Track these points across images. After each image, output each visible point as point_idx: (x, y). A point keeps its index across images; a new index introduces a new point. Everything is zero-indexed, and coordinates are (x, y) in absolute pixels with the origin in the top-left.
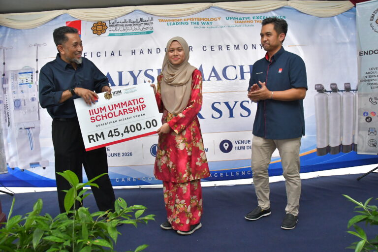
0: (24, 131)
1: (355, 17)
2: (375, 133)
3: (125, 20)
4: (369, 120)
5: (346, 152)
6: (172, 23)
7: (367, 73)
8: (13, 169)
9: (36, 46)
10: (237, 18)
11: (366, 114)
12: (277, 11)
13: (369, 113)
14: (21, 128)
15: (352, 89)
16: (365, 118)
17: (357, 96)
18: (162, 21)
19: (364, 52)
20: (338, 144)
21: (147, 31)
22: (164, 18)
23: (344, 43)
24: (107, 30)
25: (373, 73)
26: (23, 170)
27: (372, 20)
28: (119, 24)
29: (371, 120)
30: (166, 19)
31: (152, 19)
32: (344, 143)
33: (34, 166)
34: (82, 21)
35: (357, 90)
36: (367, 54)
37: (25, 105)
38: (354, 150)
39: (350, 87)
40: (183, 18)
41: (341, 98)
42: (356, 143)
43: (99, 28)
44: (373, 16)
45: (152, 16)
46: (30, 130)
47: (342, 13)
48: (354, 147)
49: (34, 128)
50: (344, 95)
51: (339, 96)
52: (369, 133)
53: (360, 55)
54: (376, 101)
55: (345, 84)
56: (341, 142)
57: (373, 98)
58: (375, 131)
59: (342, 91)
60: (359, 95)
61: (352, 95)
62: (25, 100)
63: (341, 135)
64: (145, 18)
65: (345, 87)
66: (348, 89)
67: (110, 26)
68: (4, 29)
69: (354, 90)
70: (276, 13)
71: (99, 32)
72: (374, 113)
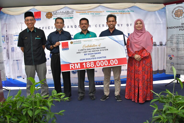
0: (15, 62)
1: (165, 12)
2: (173, 65)
3: (61, 12)
4: (171, 58)
5: (160, 73)
6: (82, 13)
7: (170, 37)
8: (9, 79)
9: (21, 24)
10: (112, 11)
11: (170, 56)
12: (130, 8)
13: (171, 55)
14: (14, 60)
15: (163, 44)
16: (169, 58)
17: (166, 48)
18: (77, 12)
19: (169, 27)
20: (157, 70)
21: (70, 17)
22: (78, 11)
23: (160, 24)
24: (53, 17)
25: (173, 37)
26: (14, 79)
27: (172, 13)
28: (58, 13)
29: (172, 59)
30: (79, 11)
31: (73, 11)
32: (159, 69)
33: (19, 77)
34: (41, 12)
35: (165, 45)
36: (170, 28)
37: (16, 50)
38: (164, 72)
39: (162, 43)
40: (87, 11)
41: (158, 49)
42: (165, 69)
43: (49, 15)
44: (173, 11)
45: (73, 10)
46: (18, 61)
47: (159, 10)
48: (164, 71)
49: (20, 60)
50: (160, 47)
51: (157, 48)
52: (171, 65)
53: (167, 29)
54: (174, 50)
55: (160, 42)
56: (158, 69)
57: (173, 49)
58: (174, 64)
59: (158, 45)
61: (163, 47)
62: (16, 48)
63: (158, 65)
64: (70, 11)
65: (160, 44)
66: (161, 45)
67: (54, 14)
68: (6, 15)
69: (164, 45)
70: (129, 9)
71: (49, 17)
72: (173, 56)
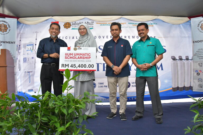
0: (27, 73)
1: (190, 25)
2: (201, 81)
3: (80, 22)
4: (198, 74)
5: (187, 90)
6: (103, 24)
7: (197, 51)
8: (20, 92)
9: (36, 33)
10: (134, 23)
11: (197, 71)
12: (153, 21)
13: (198, 71)
14: (25, 72)
15: (189, 59)
16: (196, 73)
17: (192, 62)
18: (98, 23)
19: (195, 41)
20: (183, 86)
22: (98, 22)
23: (185, 37)
24: (71, 27)
25: (200, 51)
26: (25, 93)
27: (198, 26)
28: (77, 24)
29: (199, 74)
30: (99, 22)
31: (93, 22)
32: (186, 86)
33: (30, 91)
34: (59, 22)
35: (192, 60)
36: (197, 42)
37: (28, 60)
38: (191, 89)
39: (188, 58)
40: (108, 23)
41: (184, 63)
42: (192, 86)
43: (67, 25)
44: (199, 25)
45: (93, 21)
46: (30, 73)
47: (184, 23)
48: (191, 88)
49: (32, 72)
50: (186, 62)
51: (183, 62)
52: (199, 81)
53: (193, 43)
54: (202, 65)
55: (186, 56)
56: (184, 85)
57: (200, 64)
58: (202, 80)
59: (184, 60)
60: (193, 62)
61: (190, 62)
62: (28, 58)
63: (184, 82)
64: (90, 22)
65: (186, 58)
66: (187, 59)
67: (72, 25)
68: (22, 25)
69: (190, 60)
71: (67, 27)
72: (201, 71)
